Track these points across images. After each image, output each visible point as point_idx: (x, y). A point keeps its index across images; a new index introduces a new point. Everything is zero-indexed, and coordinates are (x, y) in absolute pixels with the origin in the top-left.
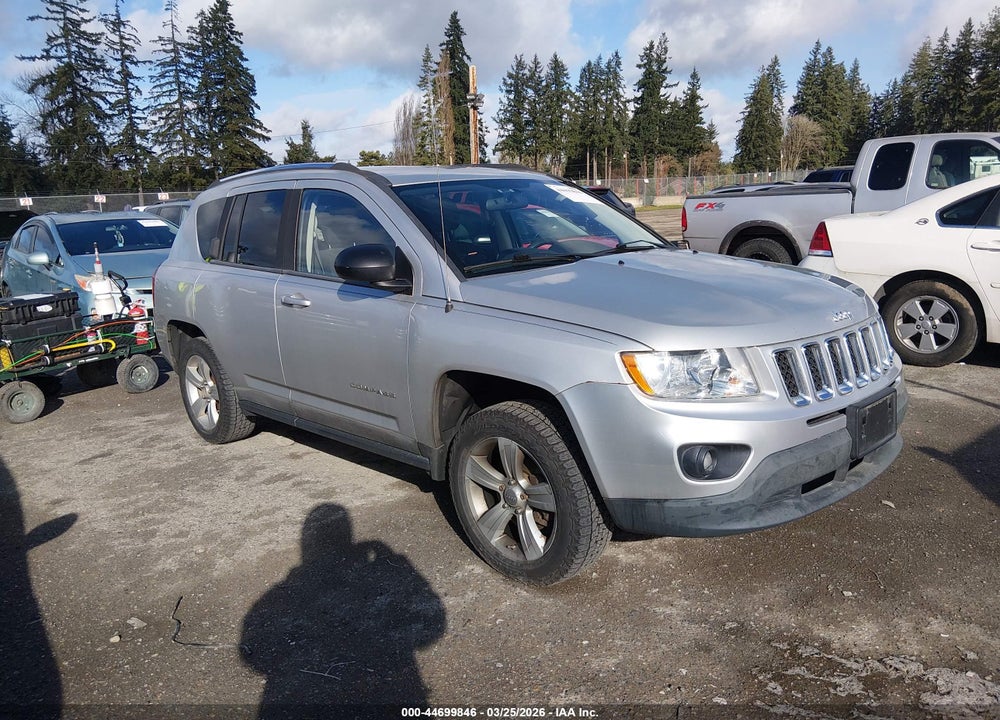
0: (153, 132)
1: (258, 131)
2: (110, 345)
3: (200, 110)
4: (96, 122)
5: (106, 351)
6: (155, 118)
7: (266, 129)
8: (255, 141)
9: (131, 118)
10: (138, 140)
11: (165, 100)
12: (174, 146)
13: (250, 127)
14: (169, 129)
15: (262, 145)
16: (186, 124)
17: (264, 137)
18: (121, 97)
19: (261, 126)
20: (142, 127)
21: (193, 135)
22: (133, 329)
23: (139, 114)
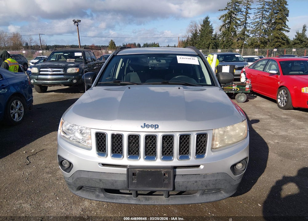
0: (251, 30)
1: (286, 29)
2: (238, 89)
3: (268, 23)
4: (235, 28)
5: (236, 91)
6: (253, 26)
7: (289, 28)
8: (284, 32)
9: (245, 26)
10: (246, 33)
11: (257, 20)
12: (257, 34)
13: (283, 28)
14: (256, 29)
15: (286, 34)
16: (262, 27)
17: (287, 31)
18: (244, 20)
19: (287, 27)
20: (248, 28)
21: (263, 31)
22: (245, 87)
23: (248, 25)
